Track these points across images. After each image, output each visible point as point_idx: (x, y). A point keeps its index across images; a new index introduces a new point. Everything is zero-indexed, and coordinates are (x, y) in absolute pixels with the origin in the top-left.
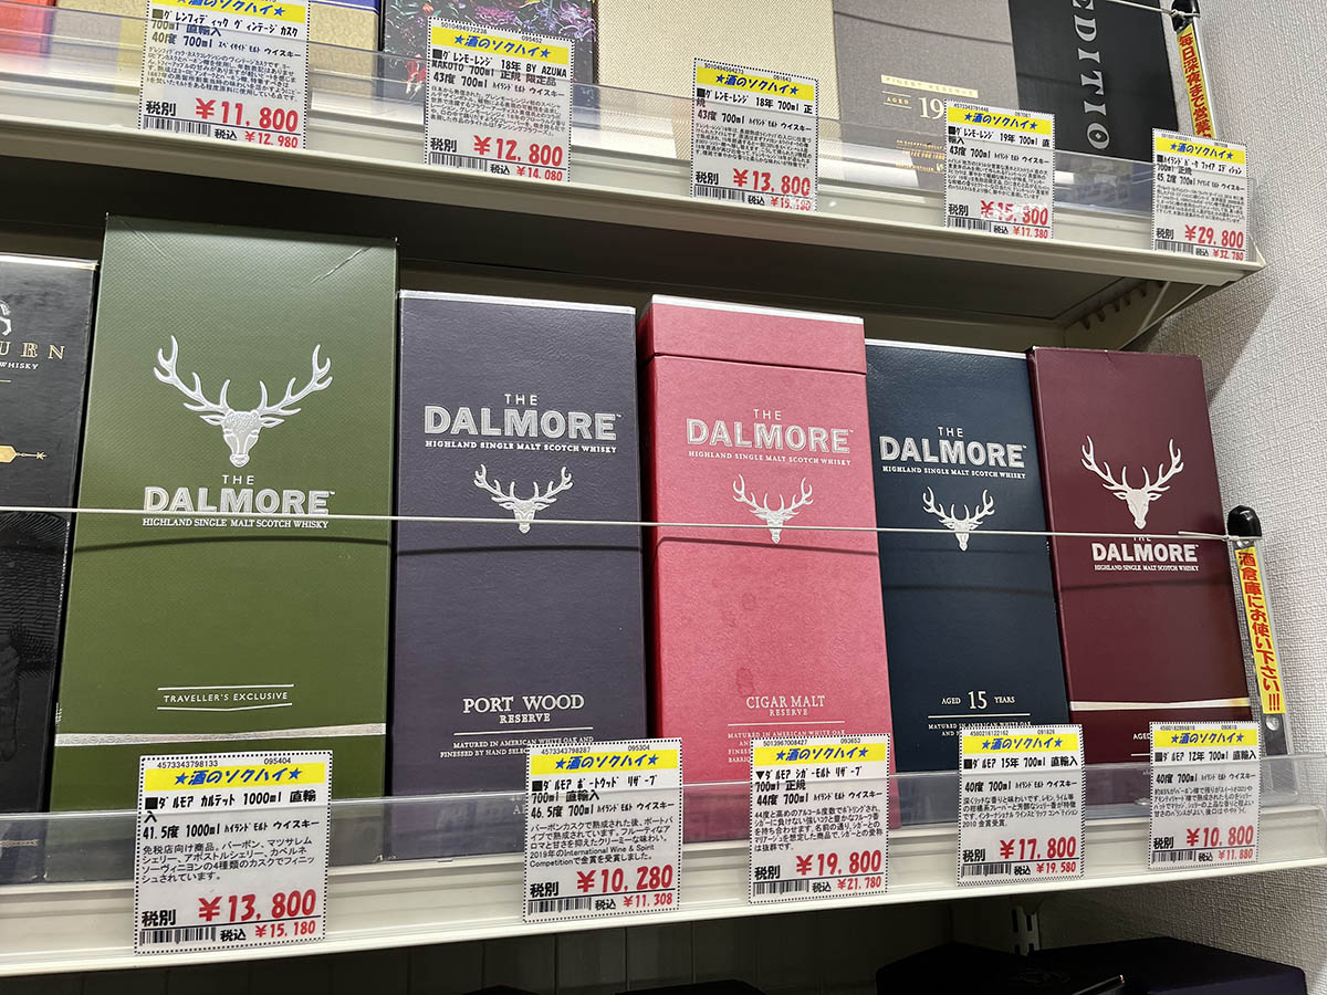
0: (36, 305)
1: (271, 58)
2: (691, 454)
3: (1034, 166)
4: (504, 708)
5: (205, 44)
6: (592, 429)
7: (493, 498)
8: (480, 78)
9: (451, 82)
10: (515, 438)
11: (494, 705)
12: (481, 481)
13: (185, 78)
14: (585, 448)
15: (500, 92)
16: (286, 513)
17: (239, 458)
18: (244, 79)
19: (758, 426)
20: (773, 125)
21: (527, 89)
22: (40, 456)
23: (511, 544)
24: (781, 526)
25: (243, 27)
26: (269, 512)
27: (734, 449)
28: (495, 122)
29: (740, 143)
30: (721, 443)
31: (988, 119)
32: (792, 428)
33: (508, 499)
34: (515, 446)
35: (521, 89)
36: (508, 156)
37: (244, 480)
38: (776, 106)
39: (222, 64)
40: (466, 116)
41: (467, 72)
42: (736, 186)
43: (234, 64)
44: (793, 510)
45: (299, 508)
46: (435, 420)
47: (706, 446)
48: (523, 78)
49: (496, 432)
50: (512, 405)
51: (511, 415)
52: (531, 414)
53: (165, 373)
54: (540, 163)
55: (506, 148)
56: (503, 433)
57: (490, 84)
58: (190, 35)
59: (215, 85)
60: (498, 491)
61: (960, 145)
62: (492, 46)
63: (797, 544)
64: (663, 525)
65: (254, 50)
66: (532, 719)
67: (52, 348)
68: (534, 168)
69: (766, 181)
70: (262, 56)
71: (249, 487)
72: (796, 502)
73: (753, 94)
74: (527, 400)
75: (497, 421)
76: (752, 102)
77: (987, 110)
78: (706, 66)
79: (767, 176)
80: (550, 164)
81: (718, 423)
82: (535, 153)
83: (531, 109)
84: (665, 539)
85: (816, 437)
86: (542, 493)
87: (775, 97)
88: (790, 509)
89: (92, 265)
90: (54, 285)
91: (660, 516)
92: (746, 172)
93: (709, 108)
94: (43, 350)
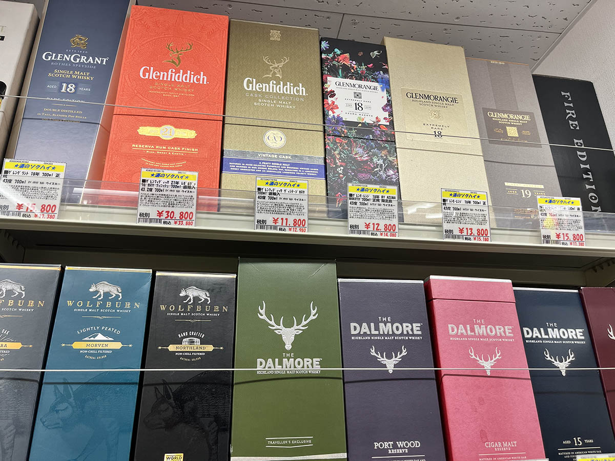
0: (218, 292)
1: (297, 202)
2: (451, 339)
3: (574, 218)
4: (390, 447)
5: (275, 199)
6: (412, 330)
7: (378, 359)
8: (366, 202)
9: (356, 204)
10: (384, 335)
11: (386, 445)
12: (373, 353)
13: (269, 211)
14: (410, 338)
15: (372, 207)
16: (306, 368)
17: (288, 347)
18: (288, 210)
19: (475, 326)
20: (472, 210)
21: (382, 205)
22: (221, 348)
23: (387, 378)
24: (490, 368)
25: (287, 192)
26: (299, 367)
27: (468, 336)
28: (371, 217)
29: (461, 218)
30: (462, 334)
31: (554, 202)
32: (489, 326)
33: (383, 359)
34: (384, 338)
35: (380, 205)
36: (377, 229)
37: (290, 355)
38: (472, 203)
39: (281, 205)
40: (362, 216)
41: (361, 201)
42: (460, 234)
43: (285, 205)
44: (494, 361)
45: (310, 366)
46: (355, 329)
47: (456, 335)
48: (380, 201)
49: (377, 333)
50: (382, 322)
51: (381, 325)
52: (389, 325)
53: (262, 315)
54: (388, 231)
55: (376, 226)
56: (379, 333)
57: (369, 204)
58: (270, 196)
59: (278, 213)
60: (379, 357)
61: (544, 212)
62: (369, 191)
63: (497, 376)
64: (444, 369)
65: (291, 199)
66: (401, 452)
67: (224, 307)
68: (386, 233)
69: (471, 231)
70: (294, 201)
71: (292, 358)
72: (495, 358)
73: (463, 199)
74: (387, 320)
75: (377, 328)
76: (463, 202)
77: (553, 198)
78: (446, 191)
79: (471, 229)
80: (392, 231)
81: (460, 326)
82: (386, 227)
83: (384, 211)
84: (445, 375)
85: (499, 330)
86: (396, 357)
87: (472, 200)
88: (493, 361)
89: (235, 276)
90: (223, 284)
91: (441, 365)
92: (463, 228)
93: (448, 206)
94: (221, 309)
